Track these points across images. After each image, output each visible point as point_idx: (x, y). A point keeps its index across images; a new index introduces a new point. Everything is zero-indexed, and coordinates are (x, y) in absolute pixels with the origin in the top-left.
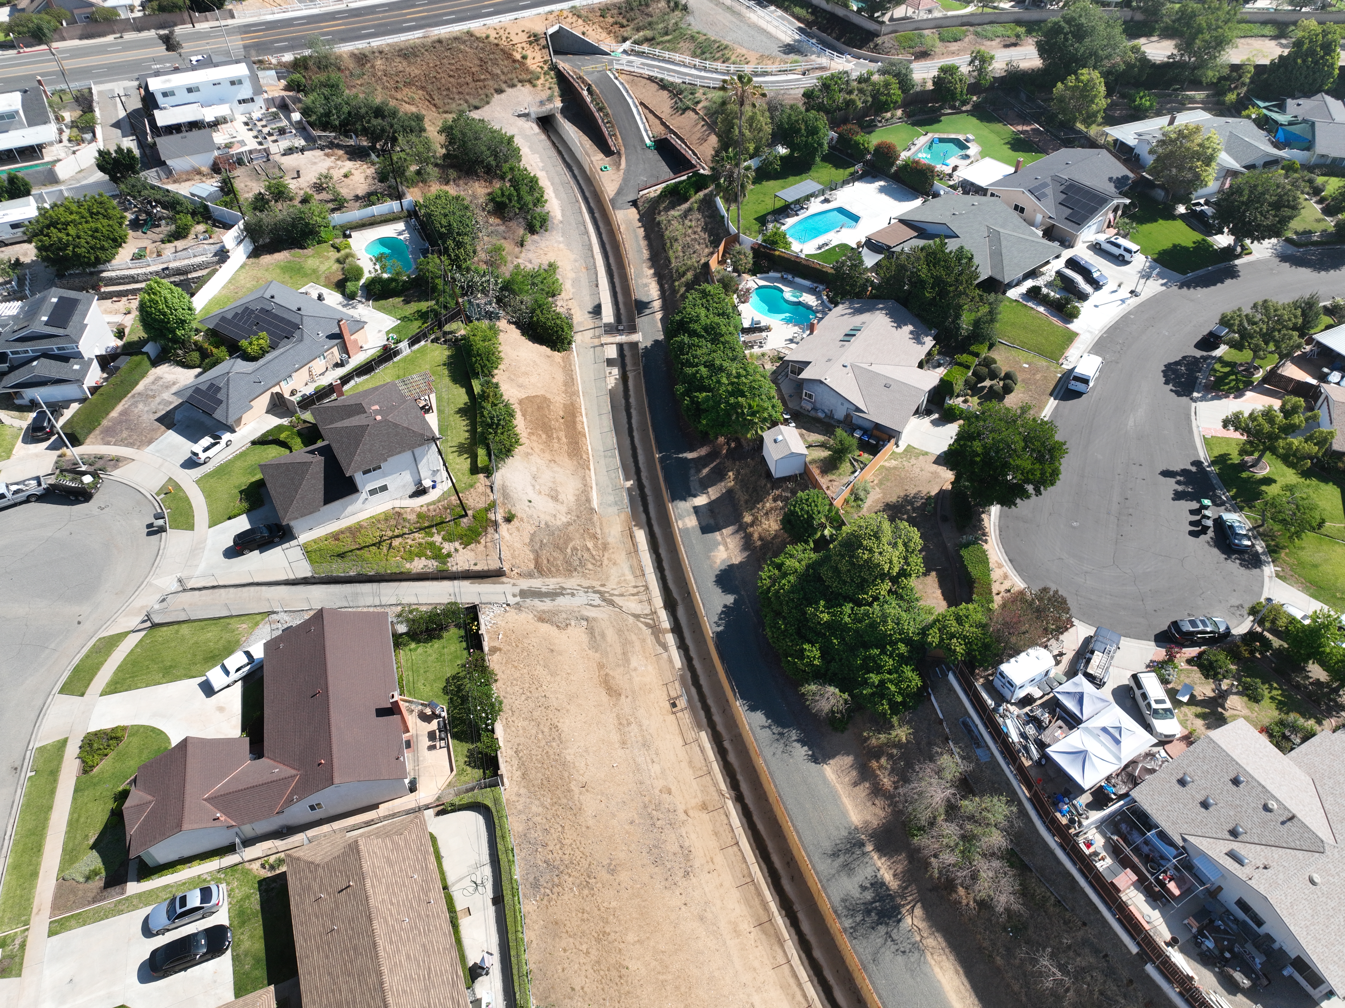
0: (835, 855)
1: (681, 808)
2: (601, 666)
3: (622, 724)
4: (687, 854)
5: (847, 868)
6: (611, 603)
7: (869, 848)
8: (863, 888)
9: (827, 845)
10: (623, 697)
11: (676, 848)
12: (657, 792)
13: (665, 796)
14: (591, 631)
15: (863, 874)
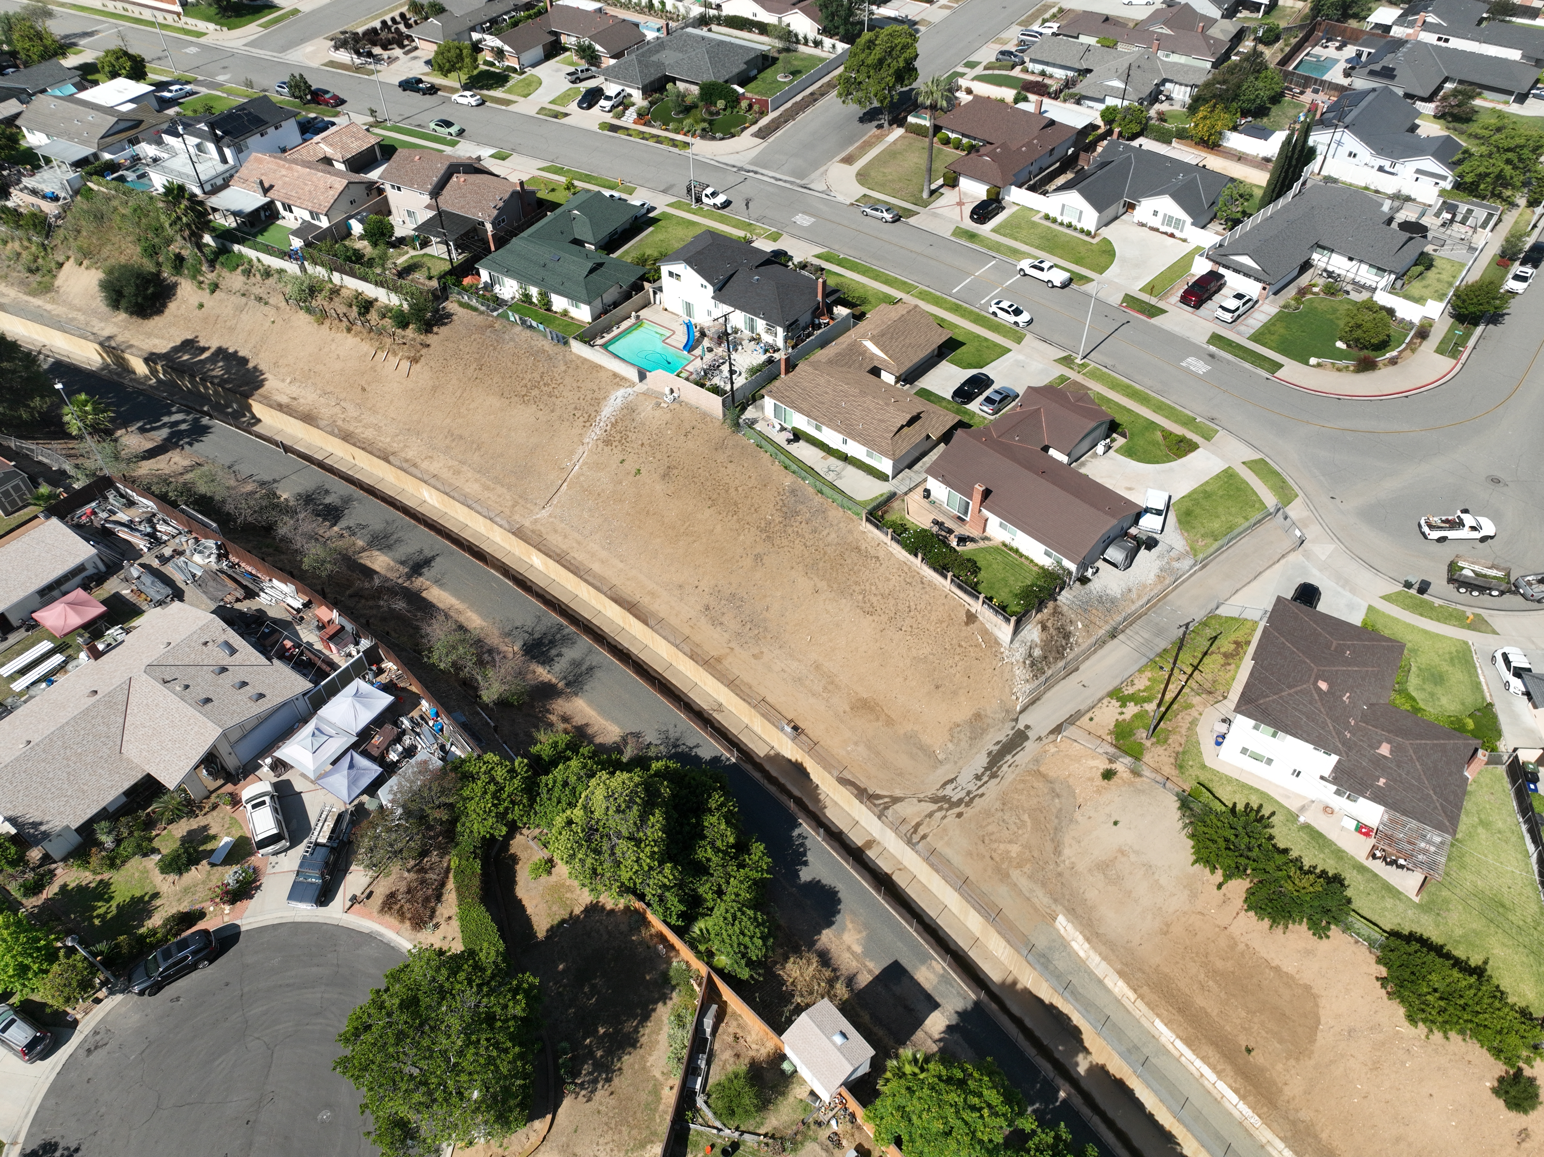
0: (591, 669)
1: (737, 649)
2: (890, 722)
3: (831, 683)
4: (715, 622)
5: (576, 664)
6: (935, 800)
7: (561, 685)
8: (560, 655)
9: (598, 674)
10: (848, 709)
11: (725, 619)
12: (765, 650)
13: (756, 652)
14: (929, 753)
15: (561, 665)
